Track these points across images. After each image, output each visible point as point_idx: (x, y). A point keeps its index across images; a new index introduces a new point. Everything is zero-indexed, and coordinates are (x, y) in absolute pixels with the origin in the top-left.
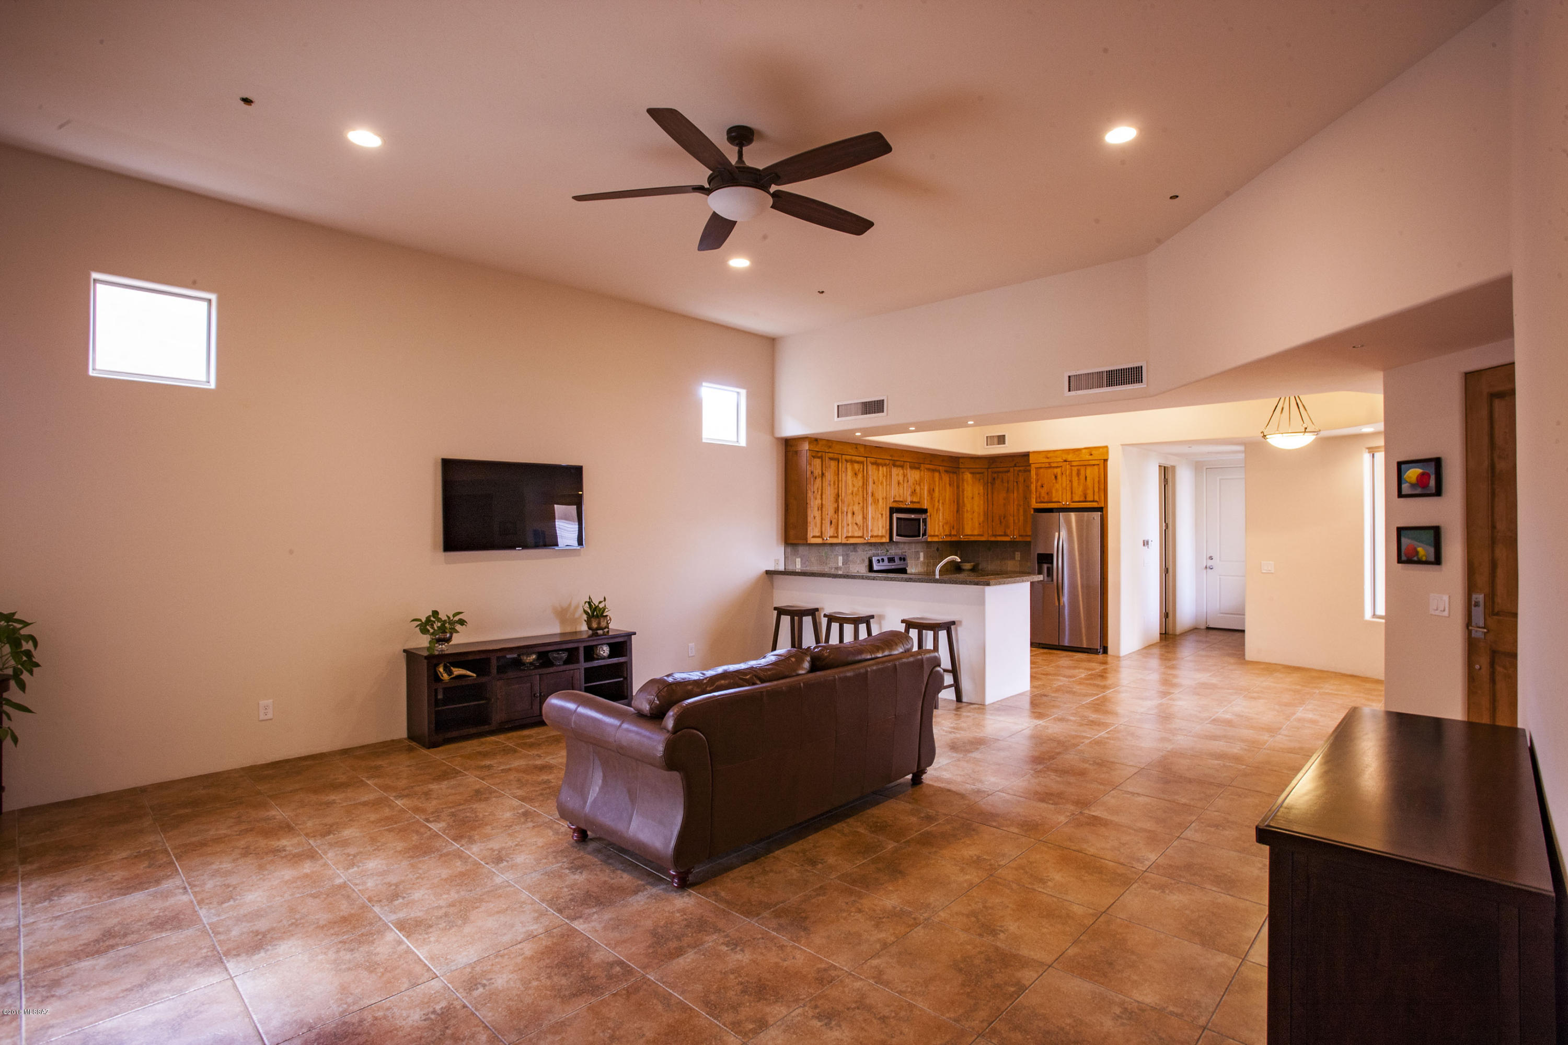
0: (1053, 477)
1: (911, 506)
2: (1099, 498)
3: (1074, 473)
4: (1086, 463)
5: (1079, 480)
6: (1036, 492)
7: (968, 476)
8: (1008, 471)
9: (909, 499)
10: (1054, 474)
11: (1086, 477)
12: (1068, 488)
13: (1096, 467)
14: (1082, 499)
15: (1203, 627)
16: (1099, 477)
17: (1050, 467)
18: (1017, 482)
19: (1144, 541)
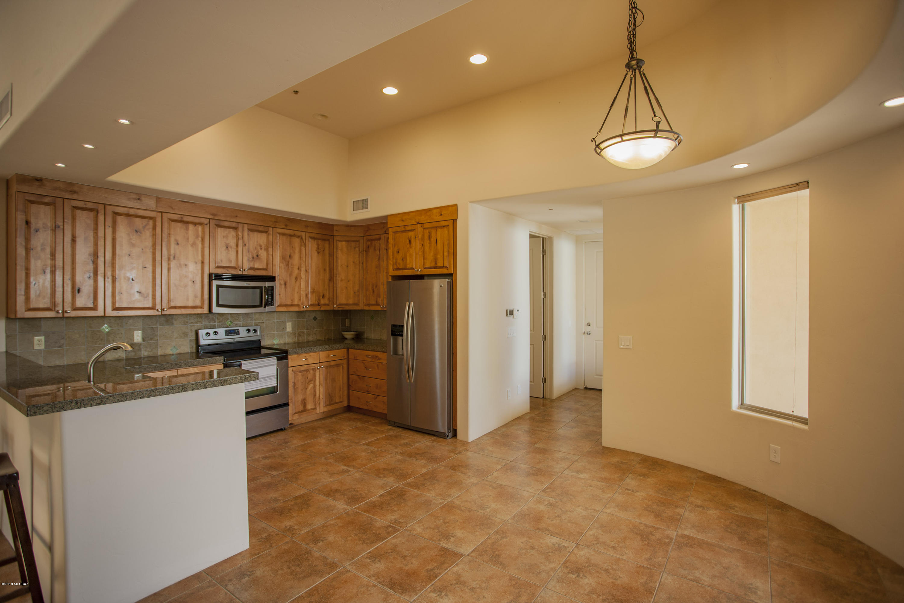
0: (408, 241)
1: (252, 273)
2: (449, 264)
3: (426, 236)
4: (436, 224)
5: (430, 243)
6: (393, 258)
7: (342, 245)
8: (380, 239)
9: (246, 266)
10: (409, 238)
11: (437, 240)
12: (420, 253)
13: (446, 229)
14: (433, 265)
15: (582, 387)
16: (449, 240)
17: (405, 231)
18: (387, 250)
19: (507, 311)
